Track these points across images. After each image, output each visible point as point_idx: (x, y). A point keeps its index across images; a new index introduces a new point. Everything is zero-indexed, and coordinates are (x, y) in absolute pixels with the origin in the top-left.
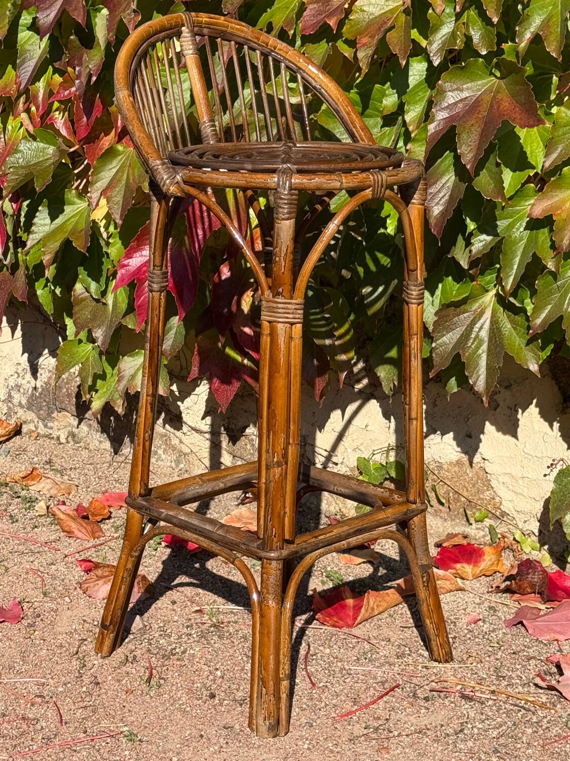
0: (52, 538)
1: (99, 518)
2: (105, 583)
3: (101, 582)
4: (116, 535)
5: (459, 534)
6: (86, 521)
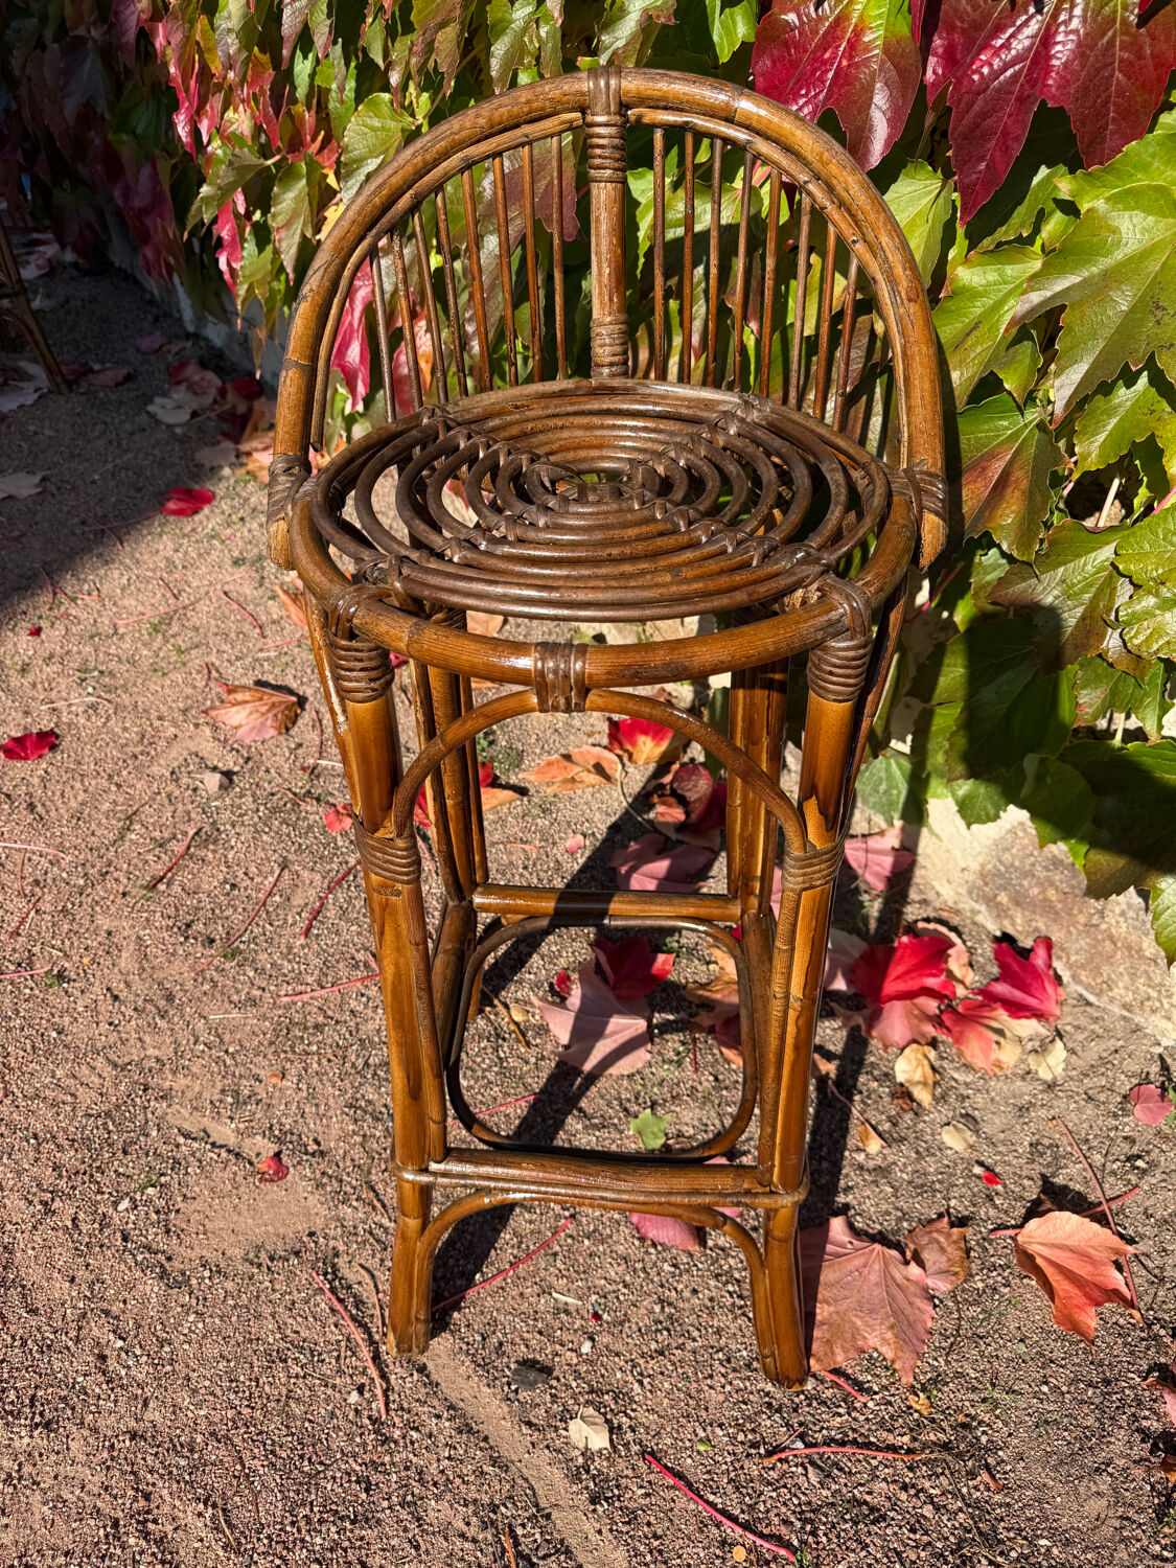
2: (238, 711)
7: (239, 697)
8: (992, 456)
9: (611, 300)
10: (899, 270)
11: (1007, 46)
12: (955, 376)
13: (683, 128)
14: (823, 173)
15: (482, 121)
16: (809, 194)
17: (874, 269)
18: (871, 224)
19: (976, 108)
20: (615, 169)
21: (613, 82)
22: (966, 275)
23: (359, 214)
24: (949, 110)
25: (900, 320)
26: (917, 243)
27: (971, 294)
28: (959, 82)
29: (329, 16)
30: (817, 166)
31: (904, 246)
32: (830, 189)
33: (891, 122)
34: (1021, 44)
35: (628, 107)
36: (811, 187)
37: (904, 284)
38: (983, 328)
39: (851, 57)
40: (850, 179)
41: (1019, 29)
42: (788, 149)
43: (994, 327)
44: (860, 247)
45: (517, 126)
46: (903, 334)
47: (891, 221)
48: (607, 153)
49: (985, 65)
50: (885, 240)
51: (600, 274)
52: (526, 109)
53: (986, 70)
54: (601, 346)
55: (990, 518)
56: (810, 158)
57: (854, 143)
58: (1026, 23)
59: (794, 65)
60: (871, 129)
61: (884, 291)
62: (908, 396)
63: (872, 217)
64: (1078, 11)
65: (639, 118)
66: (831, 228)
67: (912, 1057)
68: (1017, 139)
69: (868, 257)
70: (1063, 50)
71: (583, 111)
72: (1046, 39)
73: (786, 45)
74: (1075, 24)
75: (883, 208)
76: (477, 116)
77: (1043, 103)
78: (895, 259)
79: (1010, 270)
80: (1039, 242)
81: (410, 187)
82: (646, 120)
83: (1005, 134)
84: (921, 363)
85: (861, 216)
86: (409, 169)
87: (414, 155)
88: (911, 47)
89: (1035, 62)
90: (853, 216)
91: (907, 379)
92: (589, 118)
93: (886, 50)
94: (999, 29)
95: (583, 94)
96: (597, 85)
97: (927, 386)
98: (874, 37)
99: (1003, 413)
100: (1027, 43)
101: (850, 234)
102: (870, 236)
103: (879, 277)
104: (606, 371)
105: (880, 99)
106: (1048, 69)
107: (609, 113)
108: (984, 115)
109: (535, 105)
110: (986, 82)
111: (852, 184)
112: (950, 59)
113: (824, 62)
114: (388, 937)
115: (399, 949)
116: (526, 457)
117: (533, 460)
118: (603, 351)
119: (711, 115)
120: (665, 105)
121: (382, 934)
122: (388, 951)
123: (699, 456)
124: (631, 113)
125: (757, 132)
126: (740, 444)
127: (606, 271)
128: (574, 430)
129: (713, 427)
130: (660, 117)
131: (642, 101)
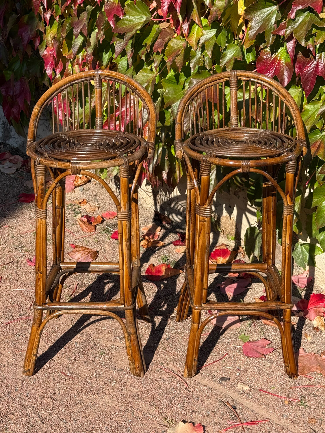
0: (77, 230)
1: (96, 224)
2: (78, 253)
3: (77, 253)
4: (99, 231)
5: (225, 244)
6: (90, 224)
7: (78, 249)
8: (316, 142)
9: (235, 112)
10: (293, 105)
11: (310, 66)
12: (307, 127)
13: (249, 81)
16: (275, 92)
17: (288, 105)
19: (306, 77)
20: (236, 88)
21: (235, 73)
22: (307, 107)
23: (188, 96)
24: (300, 77)
25: (294, 114)
26: (296, 100)
27: (308, 111)
28: (302, 72)
29: (131, 48)
30: (276, 87)
31: (294, 101)
32: (279, 91)
33: (288, 78)
34: (313, 66)
35: (237, 77)
36: (275, 91)
37: (295, 108)
38: (312, 117)
39: (279, 66)
40: (283, 89)
41: (312, 63)
42: (270, 84)
43: (314, 117)
44: (285, 101)
45: (216, 80)
46: (295, 116)
47: (291, 96)
48: (234, 85)
49: (306, 70)
50: (290, 100)
51: (233, 107)
52: (219, 77)
53: (307, 70)
55: (317, 153)
56: (274, 86)
57: (281, 82)
58: (313, 62)
59: (266, 66)
60: (284, 79)
61: (291, 109)
63: (287, 96)
64: (322, 60)
65: (240, 79)
66: (279, 98)
67: (318, 320)
68: (314, 82)
69: (287, 103)
70: (321, 67)
71: (229, 77)
72: (317, 65)
73: (264, 62)
74: (322, 62)
75: (289, 94)
76: (209, 79)
77: (318, 75)
78: (293, 103)
79: (316, 106)
80: (321, 100)
81: (196, 91)
83: (312, 81)
84: (299, 121)
86: (196, 88)
87: (198, 86)
88: (291, 64)
89: (316, 69)
90: (284, 96)
91: (297, 124)
92: (231, 79)
93: (286, 64)
94: (308, 63)
95: (229, 75)
96: (232, 73)
98: (283, 61)
99: (318, 133)
100: (314, 66)
101: (283, 99)
102: (287, 99)
103: (290, 107)
104: (234, 126)
105: (286, 73)
106: (318, 70)
107: (235, 78)
108: (307, 78)
110: (307, 73)
111: (283, 90)
112: (300, 68)
113: (273, 66)
114: (202, 233)
115: (204, 236)
116: (225, 139)
117: (226, 139)
118: (234, 122)
119: (255, 78)
120: (245, 77)
121: (201, 232)
122: (201, 237)
123: (259, 138)
124: (239, 78)
125: (264, 81)
126: (266, 137)
127: (234, 107)
128: (232, 135)
129: (259, 134)
130: (244, 79)
131: (241, 76)
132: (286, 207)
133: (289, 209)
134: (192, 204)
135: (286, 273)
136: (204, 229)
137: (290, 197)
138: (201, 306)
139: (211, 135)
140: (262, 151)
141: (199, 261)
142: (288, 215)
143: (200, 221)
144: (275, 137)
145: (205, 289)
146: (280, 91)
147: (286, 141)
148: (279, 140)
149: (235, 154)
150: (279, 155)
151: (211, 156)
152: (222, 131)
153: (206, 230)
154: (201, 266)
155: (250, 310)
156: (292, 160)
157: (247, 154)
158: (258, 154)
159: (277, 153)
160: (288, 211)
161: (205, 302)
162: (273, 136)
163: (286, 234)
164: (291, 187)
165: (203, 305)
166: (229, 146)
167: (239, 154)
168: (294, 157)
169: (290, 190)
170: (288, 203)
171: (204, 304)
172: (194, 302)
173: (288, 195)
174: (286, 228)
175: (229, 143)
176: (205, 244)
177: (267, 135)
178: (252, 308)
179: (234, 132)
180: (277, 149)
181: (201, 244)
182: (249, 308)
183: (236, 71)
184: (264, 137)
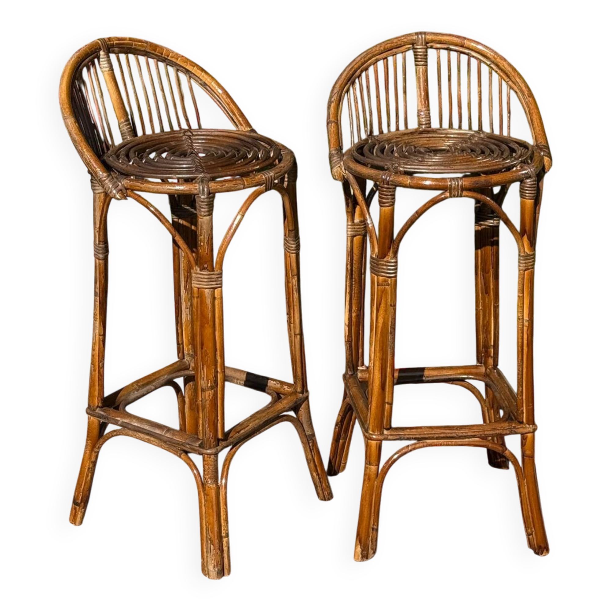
9: (425, 103)
10: (524, 89)
13: (447, 49)
14: (495, 61)
15: (382, 48)
16: (491, 67)
17: (516, 88)
18: (513, 76)
20: (425, 62)
21: (423, 36)
23: (346, 77)
25: (526, 103)
30: (493, 59)
32: (497, 66)
35: (427, 43)
36: (491, 65)
37: (526, 93)
40: (504, 63)
42: (482, 55)
44: (510, 83)
45: (391, 50)
46: (528, 107)
48: (422, 57)
50: (518, 80)
51: (421, 94)
52: (396, 44)
54: (422, 118)
56: (490, 57)
61: (520, 95)
62: (533, 125)
63: (513, 74)
65: (432, 46)
66: (499, 77)
69: (513, 85)
71: (413, 44)
76: (380, 47)
78: (523, 85)
81: (359, 68)
82: (434, 47)
84: (536, 115)
85: (509, 74)
86: (360, 63)
87: (361, 59)
90: (506, 73)
91: (532, 120)
92: (416, 47)
95: (414, 40)
96: (418, 37)
97: (538, 121)
101: (506, 79)
102: (513, 79)
103: (518, 91)
104: (424, 127)
107: (423, 45)
109: (398, 43)
114: (383, 305)
115: (386, 311)
116: (413, 147)
117: (415, 147)
118: (423, 120)
119: (456, 45)
120: (440, 42)
121: (380, 304)
122: (381, 312)
123: (469, 145)
124: (429, 45)
125: (472, 50)
126: (481, 142)
127: (423, 94)
128: (423, 141)
129: (469, 138)
130: (439, 46)
131: (433, 41)
132: (523, 256)
133: (527, 259)
134: (354, 262)
135: (525, 371)
136: (386, 297)
137: (529, 239)
138: (382, 434)
139: (389, 141)
140: (480, 163)
141: (378, 354)
142: (526, 270)
143: (378, 285)
144: (496, 142)
145: (388, 403)
146: (501, 66)
147: (516, 148)
148: (504, 146)
149: (436, 168)
150: (509, 169)
151: (396, 173)
152: (405, 134)
153: (389, 300)
154: (382, 364)
155: (466, 437)
156: (530, 177)
157: (456, 167)
158: (475, 168)
159: (506, 165)
160: (525, 263)
161: (388, 427)
162: (493, 141)
163: (523, 304)
164: (530, 223)
165: (385, 432)
166: (421, 157)
167: (442, 168)
168: (534, 173)
169: (527, 228)
170: (526, 250)
171: (387, 429)
172: (371, 427)
173: (525, 236)
174: (523, 293)
175: (420, 153)
176: (388, 324)
177: (482, 139)
178: (469, 434)
179: (425, 135)
180: (504, 159)
181: (380, 325)
182: (464, 434)
183: (425, 34)
184: (476, 144)
